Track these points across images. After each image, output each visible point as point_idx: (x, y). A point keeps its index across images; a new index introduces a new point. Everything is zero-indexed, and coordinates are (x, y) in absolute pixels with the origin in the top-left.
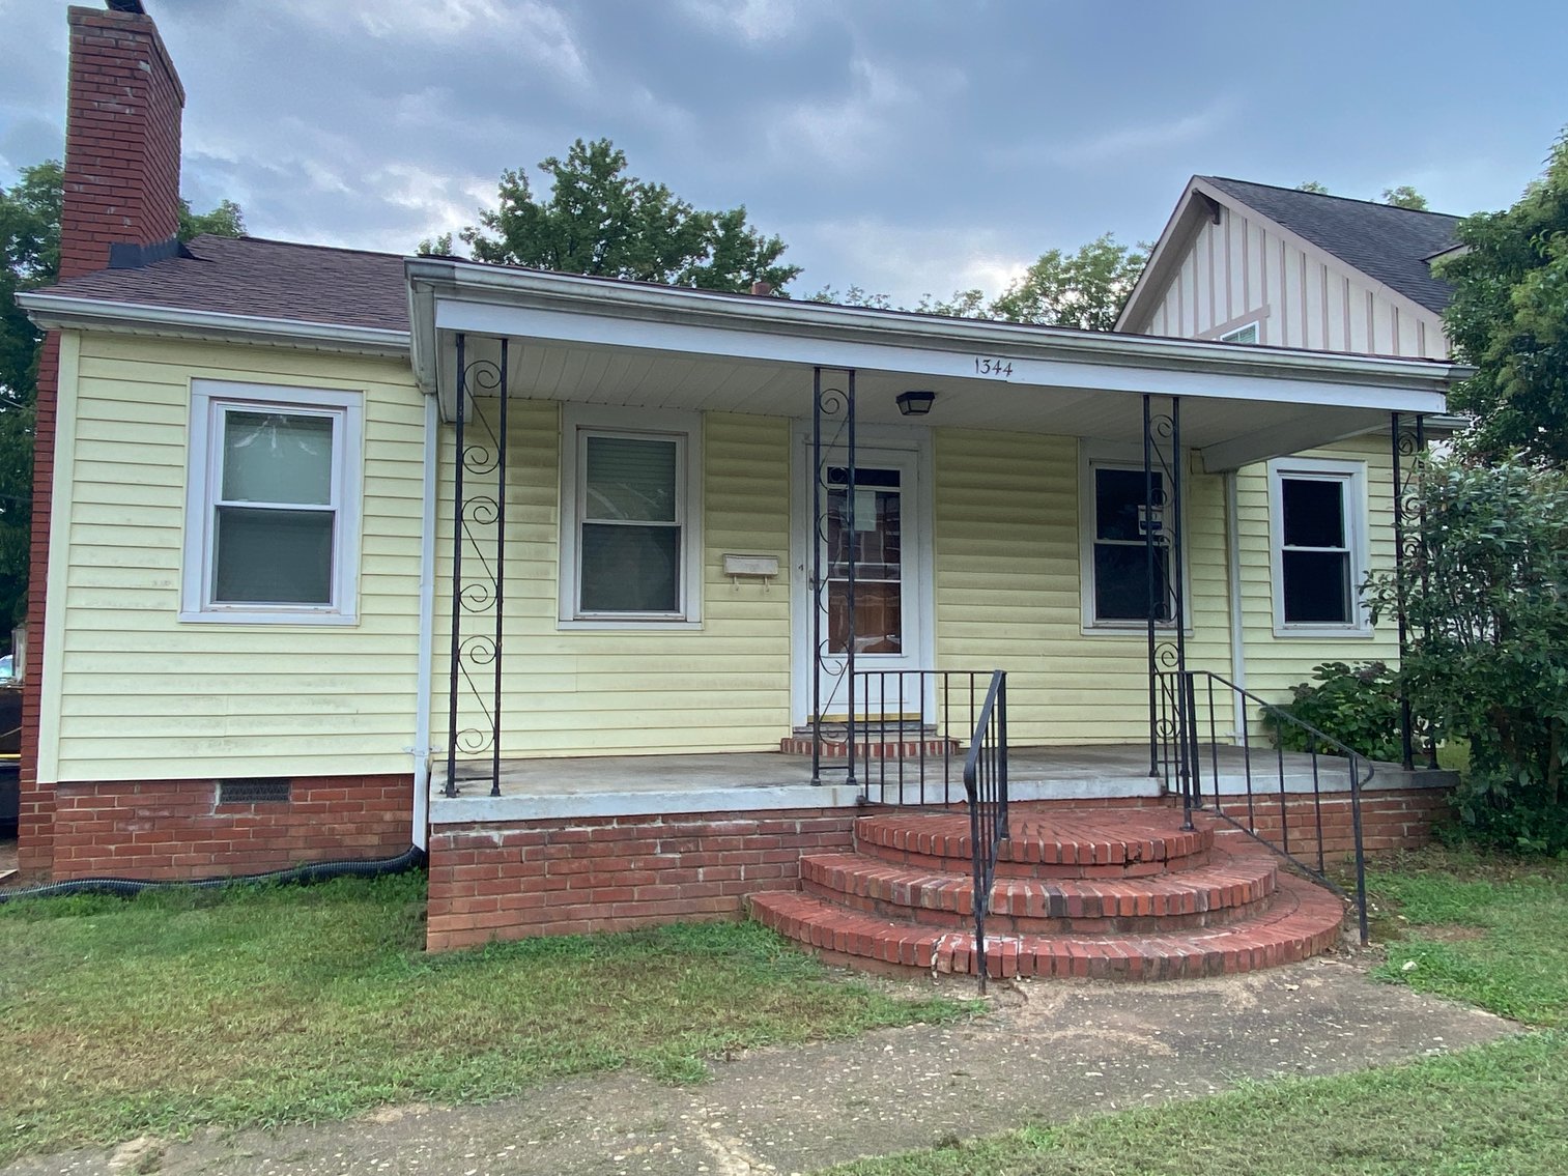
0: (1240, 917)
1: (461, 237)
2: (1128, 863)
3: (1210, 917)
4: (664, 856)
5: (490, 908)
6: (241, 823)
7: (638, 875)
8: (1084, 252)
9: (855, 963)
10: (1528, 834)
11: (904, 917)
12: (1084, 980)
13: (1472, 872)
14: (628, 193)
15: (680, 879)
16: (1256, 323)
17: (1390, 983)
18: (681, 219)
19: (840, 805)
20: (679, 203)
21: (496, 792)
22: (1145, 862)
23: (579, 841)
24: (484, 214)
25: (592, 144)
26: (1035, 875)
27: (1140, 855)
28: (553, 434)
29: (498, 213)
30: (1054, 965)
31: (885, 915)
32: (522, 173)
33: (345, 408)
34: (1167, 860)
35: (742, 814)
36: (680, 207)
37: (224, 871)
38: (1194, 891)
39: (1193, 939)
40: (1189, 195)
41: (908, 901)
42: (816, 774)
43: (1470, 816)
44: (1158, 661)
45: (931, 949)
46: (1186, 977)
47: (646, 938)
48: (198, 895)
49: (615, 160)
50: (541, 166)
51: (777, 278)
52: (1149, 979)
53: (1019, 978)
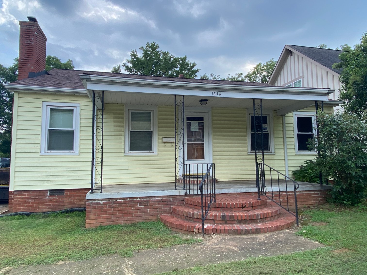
0: (269, 220)
1: (122, 65)
2: (243, 207)
3: (261, 220)
4: (139, 206)
5: (100, 218)
6: (54, 199)
7: (134, 211)
8: (267, 63)
9: (178, 230)
10: (346, 200)
11: (191, 220)
12: (227, 234)
13: (333, 210)
14: (159, 54)
15: (143, 212)
16: (301, 79)
17: (299, 235)
18: (172, 59)
19: (181, 195)
20: (171, 56)
21: (101, 192)
22: (247, 207)
23: (120, 203)
24: (127, 60)
25: (151, 43)
26: (221, 210)
27: (246, 205)
28: (123, 111)
29: (130, 60)
30: (220, 231)
31: (187, 220)
32: (135, 50)
33: (76, 107)
34: (253, 207)
35: (158, 197)
36: (172, 57)
37: (50, 210)
38: (256, 214)
39: (255, 225)
40: (285, 50)
41: (191, 216)
42: (176, 188)
43: (334, 196)
44: (257, 160)
45: (194, 227)
46: (251, 234)
47: (134, 225)
48: (43, 215)
49: (156, 47)
50: (140, 49)
51: (194, 72)
52: (242, 234)
53: (212, 234)
